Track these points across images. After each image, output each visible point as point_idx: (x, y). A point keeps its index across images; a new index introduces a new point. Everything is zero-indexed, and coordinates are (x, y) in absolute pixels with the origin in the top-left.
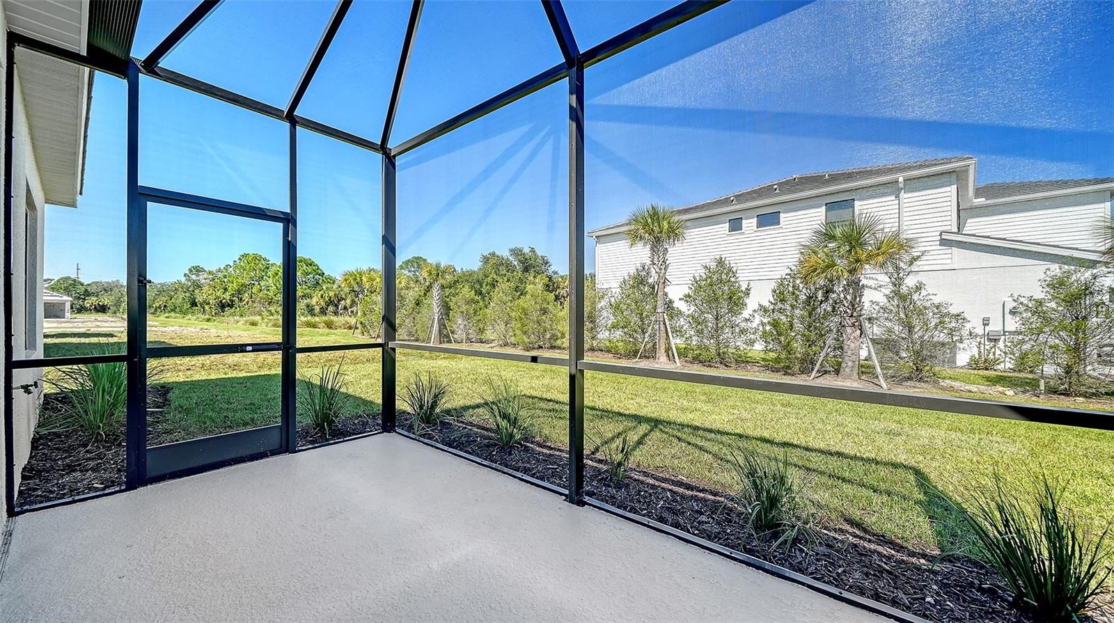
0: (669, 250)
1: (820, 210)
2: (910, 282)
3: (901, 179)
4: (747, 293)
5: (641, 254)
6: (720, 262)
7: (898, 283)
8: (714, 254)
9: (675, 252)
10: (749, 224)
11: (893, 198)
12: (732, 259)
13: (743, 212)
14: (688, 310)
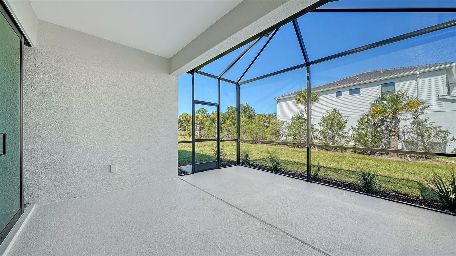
1: (379, 87)
2: (422, 117)
3: (418, 73)
4: (346, 122)
6: (334, 110)
7: (416, 118)
8: (331, 107)
9: (314, 106)
10: (346, 93)
11: (414, 81)
12: (338, 108)
13: (343, 89)
14: (320, 129)
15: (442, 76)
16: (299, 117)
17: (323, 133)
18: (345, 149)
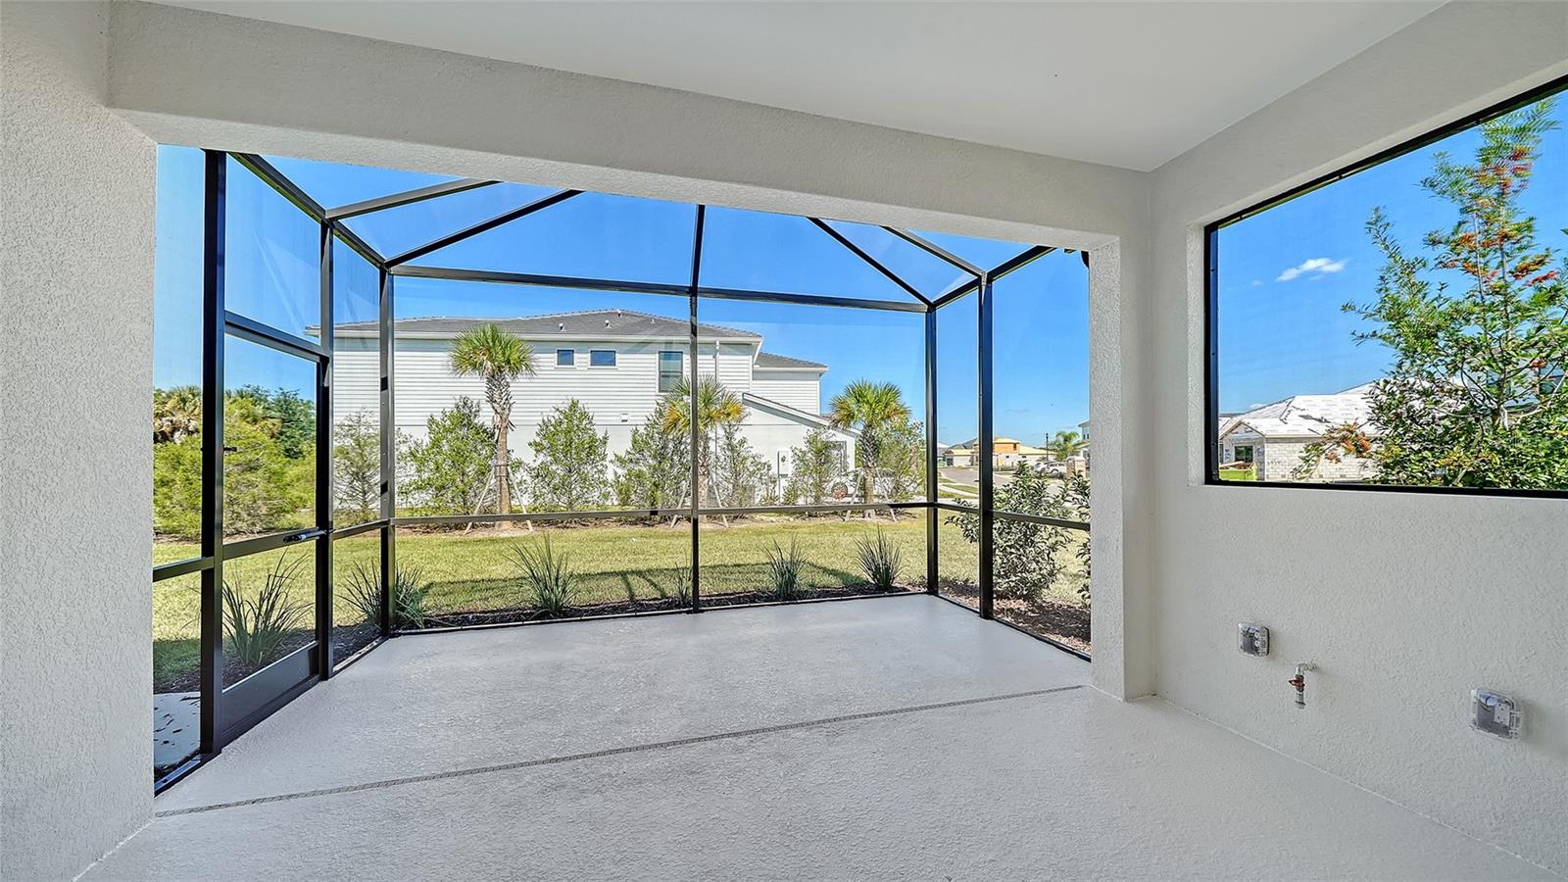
0: (511, 385)
1: (653, 356)
2: (738, 436)
3: (718, 343)
4: (605, 440)
5: (474, 387)
6: (574, 404)
7: (729, 436)
8: (566, 393)
9: (519, 386)
10: (582, 359)
11: (711, 357)
12: (588, 404)
13: (576, 344)
14: (535, 461)
15: (746, 357)
16: (464, 417)
17: (541, 474)
18: (602, 517)
